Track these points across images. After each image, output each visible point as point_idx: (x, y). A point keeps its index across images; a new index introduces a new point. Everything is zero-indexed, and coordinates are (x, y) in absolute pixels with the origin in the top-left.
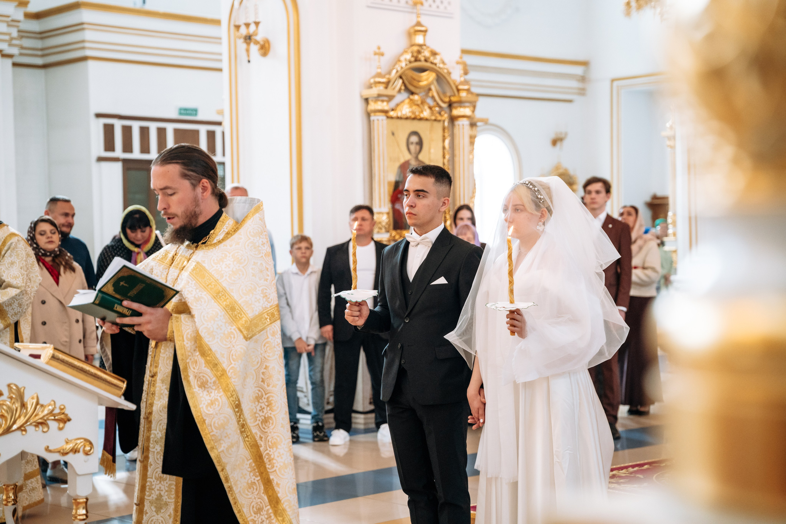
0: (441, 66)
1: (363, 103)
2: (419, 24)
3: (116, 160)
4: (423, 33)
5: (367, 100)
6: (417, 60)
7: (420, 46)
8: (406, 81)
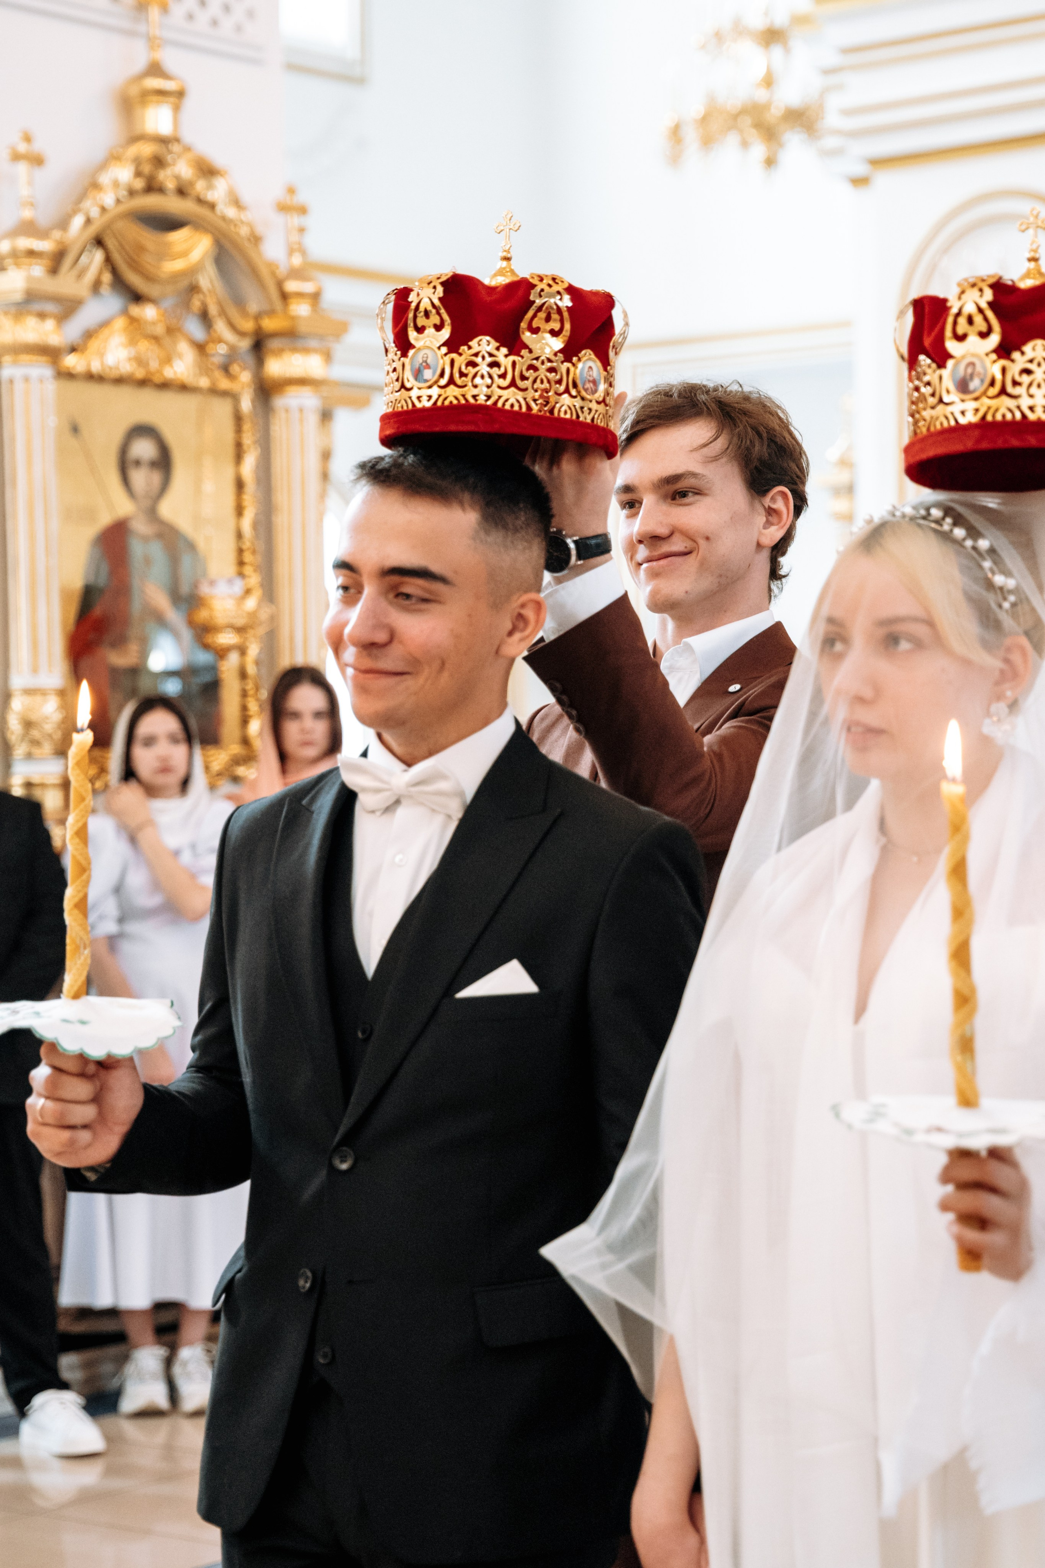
0: (231, 212)
2: (155, 69)
4: (172, 99)
6: (152, 187)
7: (164, 141)
8: (117, 257)
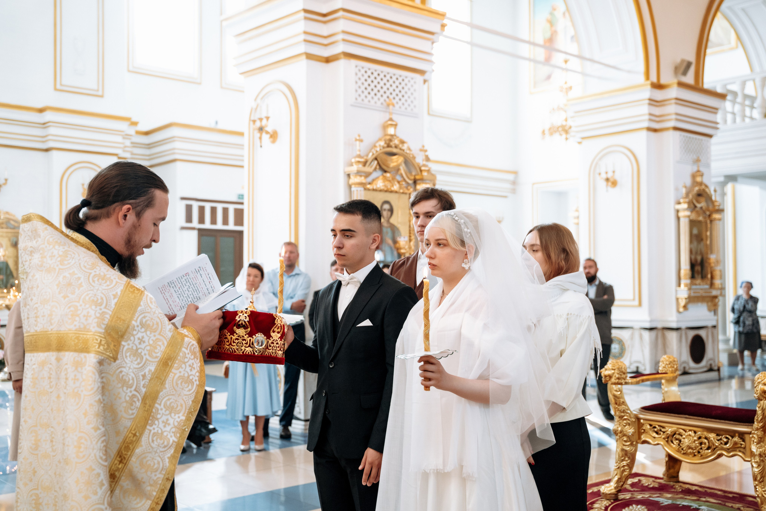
0: (408, 152)
1: (346, 177)
2: (391, 119)
3: (193, 229)
4: (394, 126)
5: (349, 175)
6: (389, 146)
7: (392, 136)
8: (380, 162)
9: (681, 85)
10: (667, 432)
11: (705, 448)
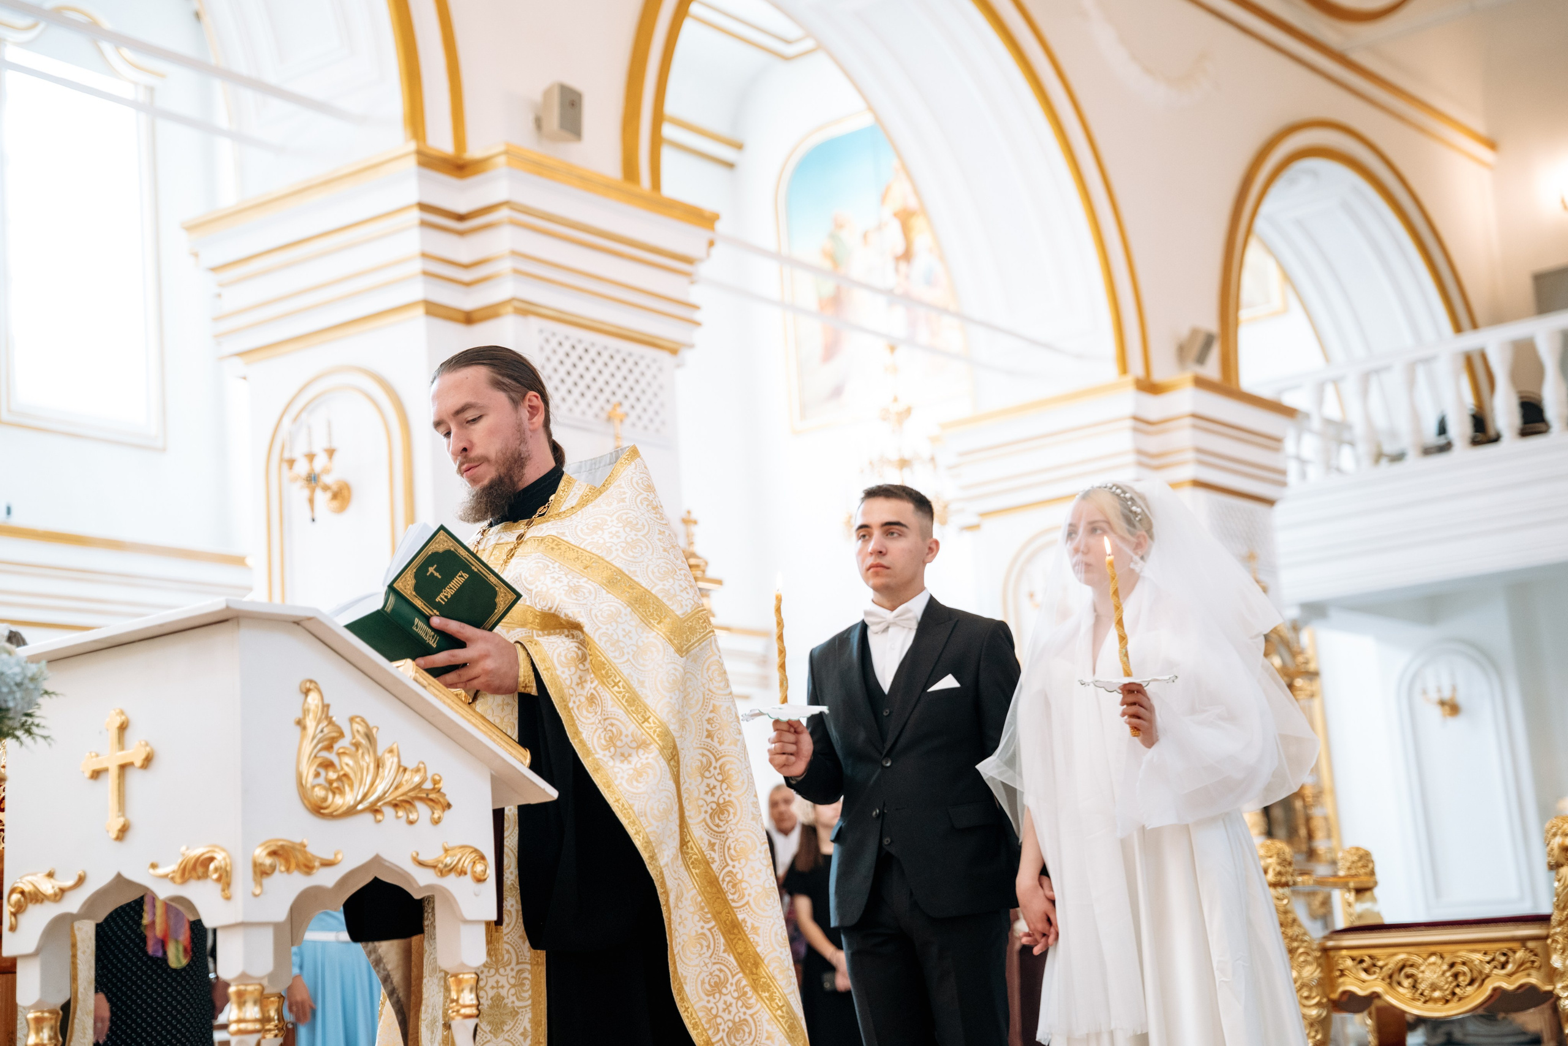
9: (1201, 383)
10: (1389, 966)
11: (1466, 983)
